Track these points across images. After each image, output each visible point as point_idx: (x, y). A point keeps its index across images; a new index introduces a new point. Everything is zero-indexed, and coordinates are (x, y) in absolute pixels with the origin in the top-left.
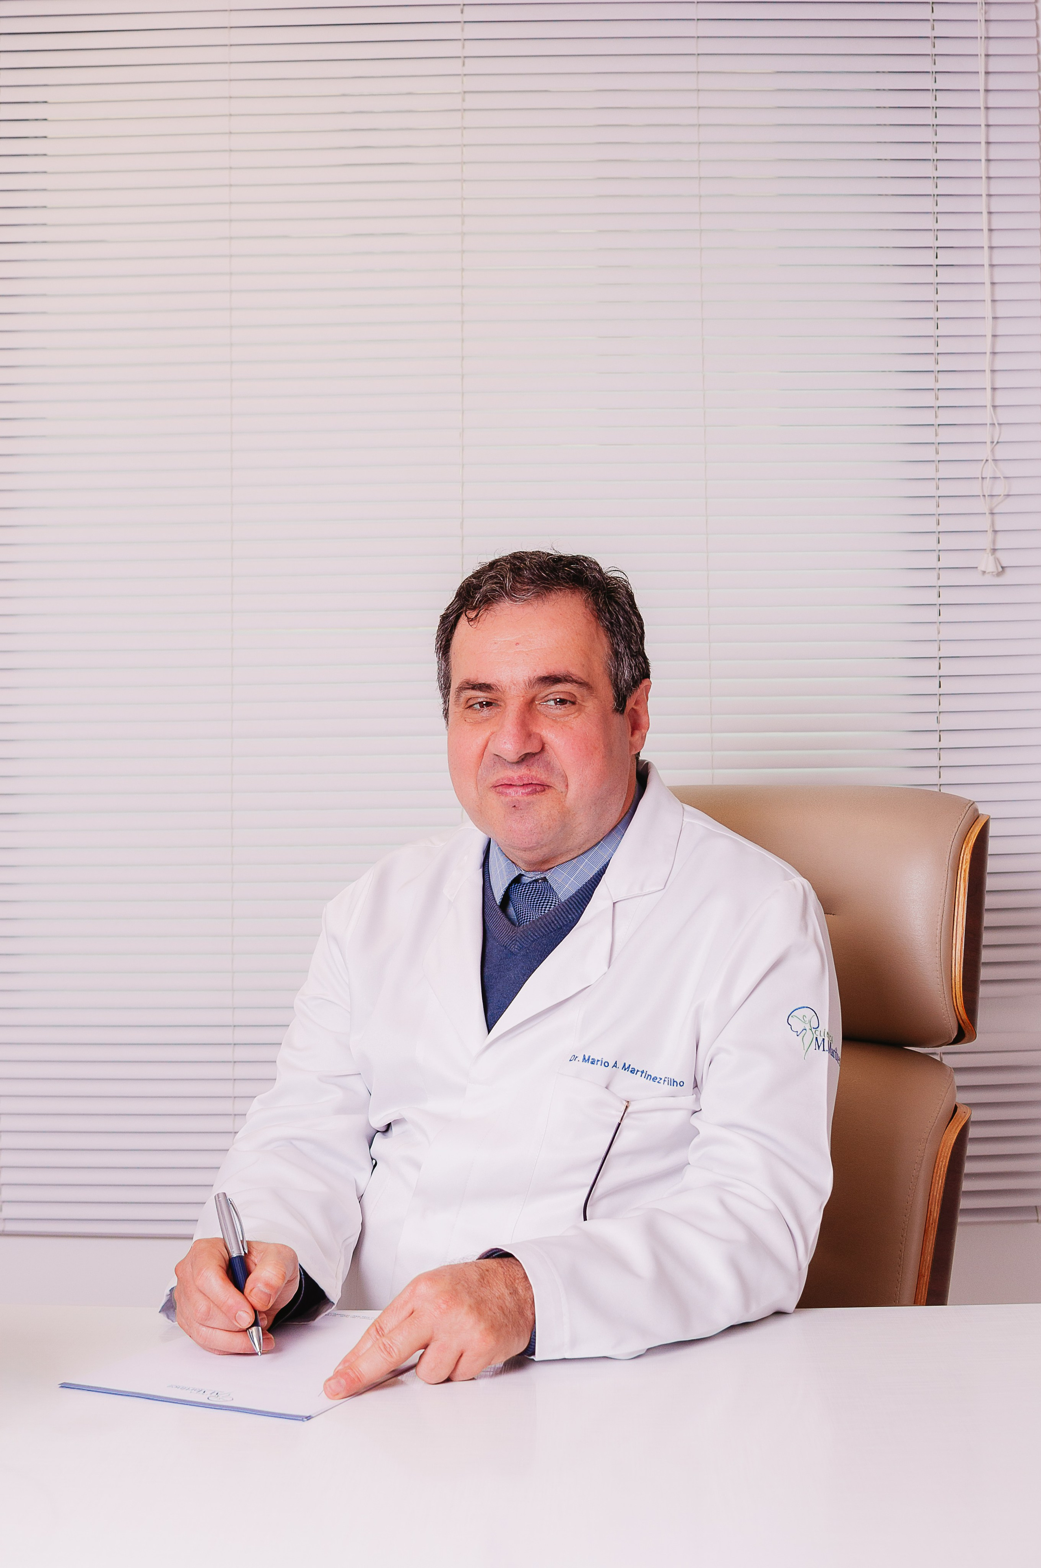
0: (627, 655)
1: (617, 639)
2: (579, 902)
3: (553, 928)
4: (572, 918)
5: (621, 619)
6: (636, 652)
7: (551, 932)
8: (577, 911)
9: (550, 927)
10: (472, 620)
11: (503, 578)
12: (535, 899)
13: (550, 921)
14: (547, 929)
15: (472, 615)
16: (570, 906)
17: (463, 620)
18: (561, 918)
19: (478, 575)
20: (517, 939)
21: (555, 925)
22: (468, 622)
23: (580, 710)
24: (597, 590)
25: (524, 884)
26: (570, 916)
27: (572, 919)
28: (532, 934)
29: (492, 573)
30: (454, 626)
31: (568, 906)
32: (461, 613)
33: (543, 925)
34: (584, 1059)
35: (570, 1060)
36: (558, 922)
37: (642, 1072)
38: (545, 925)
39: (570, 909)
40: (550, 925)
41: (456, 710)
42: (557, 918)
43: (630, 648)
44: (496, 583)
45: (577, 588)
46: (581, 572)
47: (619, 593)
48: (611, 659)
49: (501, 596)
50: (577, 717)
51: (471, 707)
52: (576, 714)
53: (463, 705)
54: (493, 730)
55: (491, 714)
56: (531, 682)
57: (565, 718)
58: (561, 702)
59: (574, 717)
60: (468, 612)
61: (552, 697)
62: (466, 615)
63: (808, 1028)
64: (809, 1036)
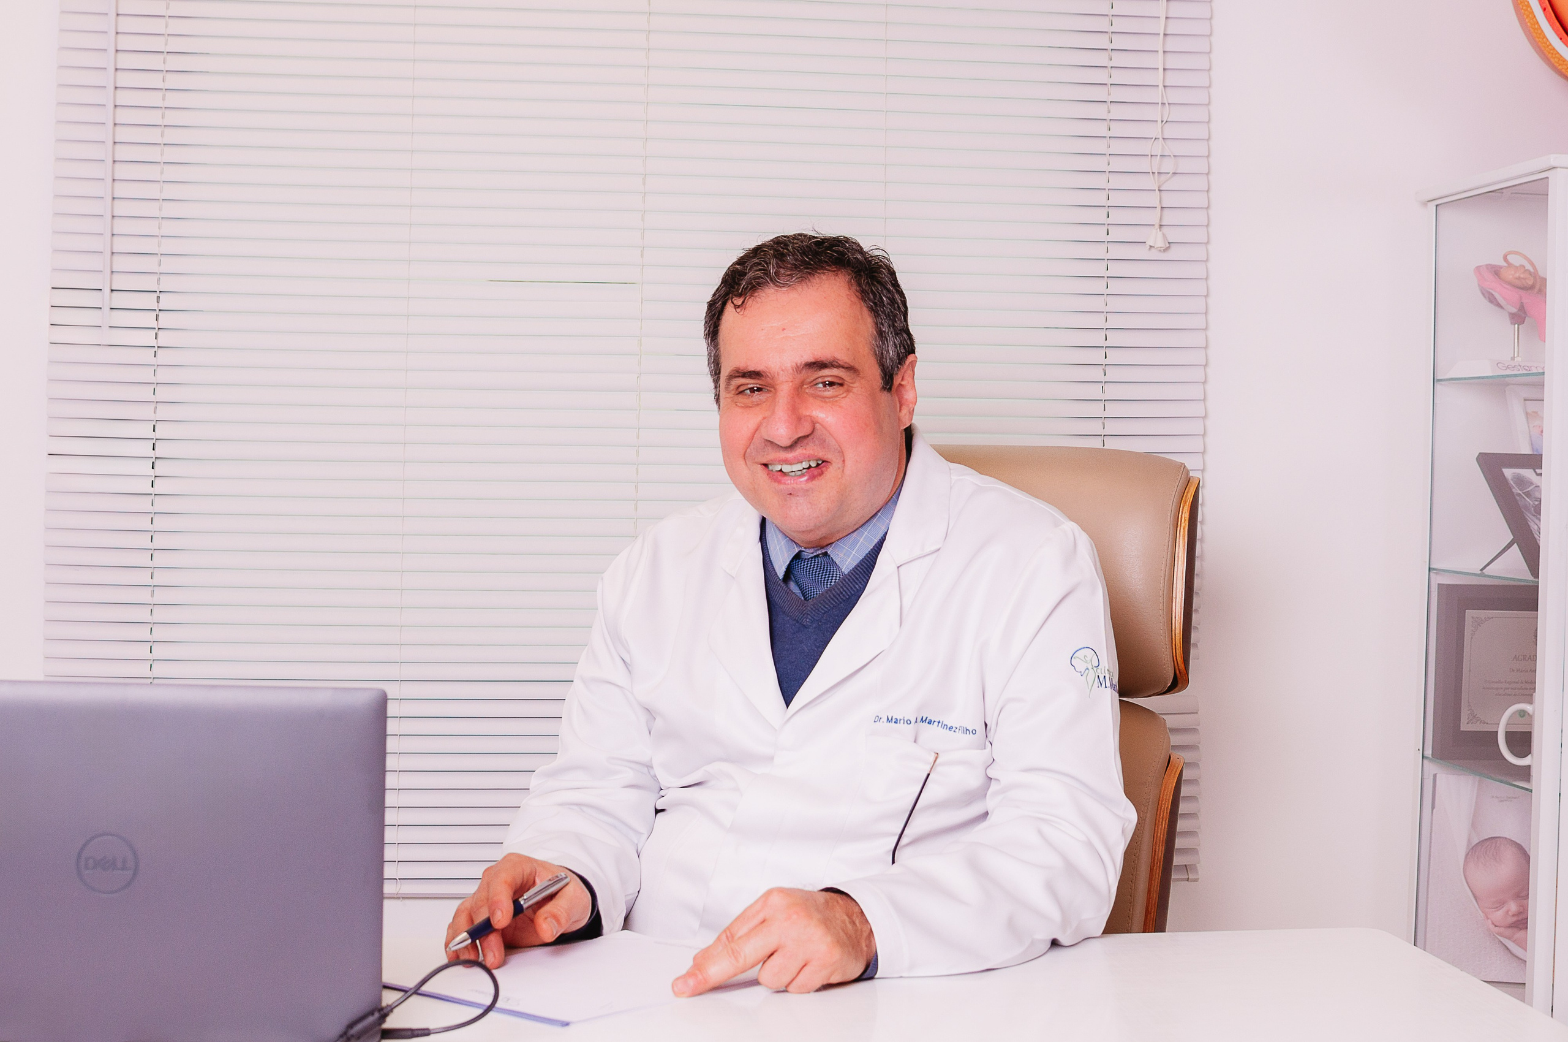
0: (892, 333)
1: (881, 319)
2: (864, 572)
3: (842, 599)
4: (859, 587)
5: (885, 299)
6: (900, 330)
7: (841, 603)
8: (863, 580)
9: (839, 598)
10: (739, 307)
11: (767, 264)
12: (819, 574)
13: (839, 592)
14: (836, 600)
15: (739, 301)
16: (856, 576)
17: (729, 308)
18: (849, 588)
19: (741, 261)
20: (809, 612)
21: (844, 596)
22: (735, 308)
24: (859, 271)
25: (806, 559)
26: (857, 586)
27: (859, 589)
28: (822, 607)
29: (756, 260)
30: (721, 312)
31: (854, 576)
32: (727, 299)
33: (832, 596)
34: (888, 719)
35: (875, 722)
36: (846, 592)
37: (939, 722)
38: (834, 596)
39: (857, 578)
40: (839, 596)
41: (727, 396)
42: (845, 589)
43: (894, 326)
44: (760, 270)
45: (838, 270)
46: (842, 254)
47: (881, 272)
48: (876, 338)
49: (764, 283)
50: (846, 397)
51: (742, 392)
52: (844, 395)
53: (734, 391)
54: (765, 415)
55: (762, 399)
56: (798, 367)
57: (835, 400)
58: (830, 384)
59: (842, 398)
60: (734, 299)
61: (820, 381)
62: (732, 302)
63: (1090, 667)
64: (1092, 675)
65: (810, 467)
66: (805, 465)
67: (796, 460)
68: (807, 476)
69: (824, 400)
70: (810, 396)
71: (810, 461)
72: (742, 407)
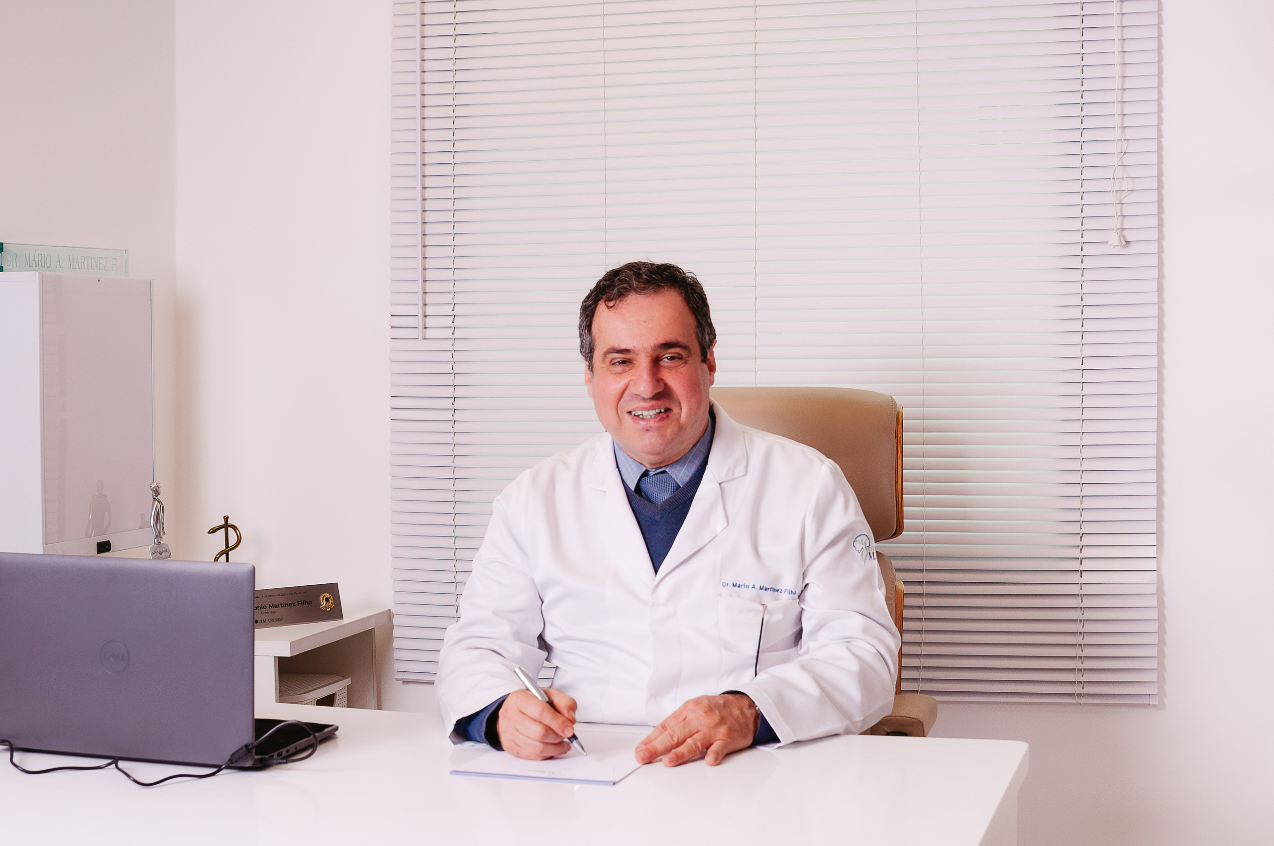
7: (680, 505)
11: (629, 279)
14: (677, 503)
16: (687, 489)
18: (684, 496)
20: (659, 512)
23: (686, 363)
25: (651, 476)
26: (689, 494)
29: (621, 277)
33: (674, 501)
35: (723, 586)
36: (683, 499)
40: (678, 500)
44: (626, 283)
47: (695, 286)
49: (629, 292)
50: (684, 367)
51: (614, 364)
52: (683, 365)
53: (608, 363)
54: (631, 378)
55: (627, 368)
56: (655, 347)
57: (677, 368)
58: (672, 358)
59: (682, 367)
60: (607, 302)
61: (666, 356)
62: (605, 304)
63: (864, 547)
64: (865, 552)
65: (661, 412)
67: (653, 408)
68: (658, 418)
69: (670, 368)
70: (661, 366)
71: (660, 409)
72: (615, 374)
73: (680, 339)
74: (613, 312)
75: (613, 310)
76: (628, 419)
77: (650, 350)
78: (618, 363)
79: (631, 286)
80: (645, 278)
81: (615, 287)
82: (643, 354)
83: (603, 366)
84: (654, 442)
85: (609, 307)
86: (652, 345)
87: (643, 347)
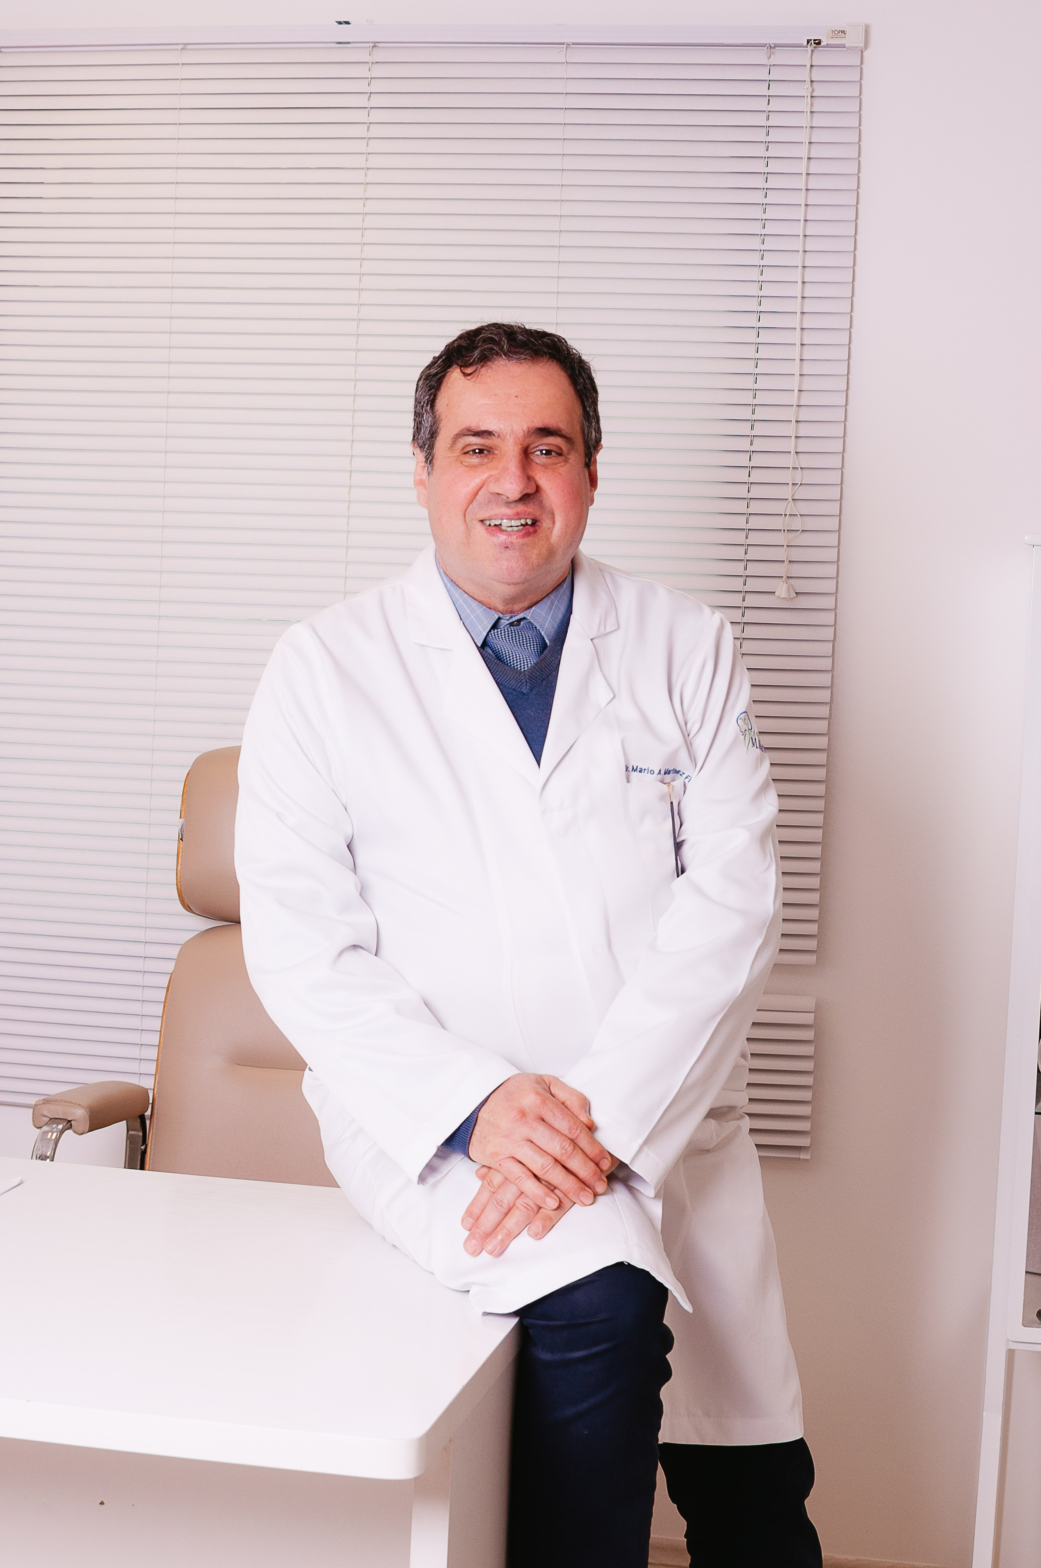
10: (469, 374)
11: (498, 340)
17: (457, 376)
22: (462, 374)
44: (493, 344)
49: (498, 355)
50: (563, 466)
51: (467, 452)
52: (562, 464)
53: (459, 451)
54: (491, 473)
55: (486, 460)
56: (529, 431)
57: (554, 466)
58: (548, 452)
59: (561, 466)
60: (462, 368)
61: (541, 448)
62: (461, 371)
65: (527, 524)
66: (523, 522)
67: (518, 516)
68: (524, 532)
69: (544, 466)
70: (532, 460)
71: (526, 519)
72: (467, 466)
73: (563, 426)
74: (472, 380)
75: (472, 378)
76: (479, 529)
77: (521, 434)
78: (471, 452)
79: (502, 349)
80: (520, 340)
81: (476, 348)
82: (511, 440)
83: (450, 455)
84: (513, 565)
85: (465, 375)
86: (525, 428)
87: (512, 430)
